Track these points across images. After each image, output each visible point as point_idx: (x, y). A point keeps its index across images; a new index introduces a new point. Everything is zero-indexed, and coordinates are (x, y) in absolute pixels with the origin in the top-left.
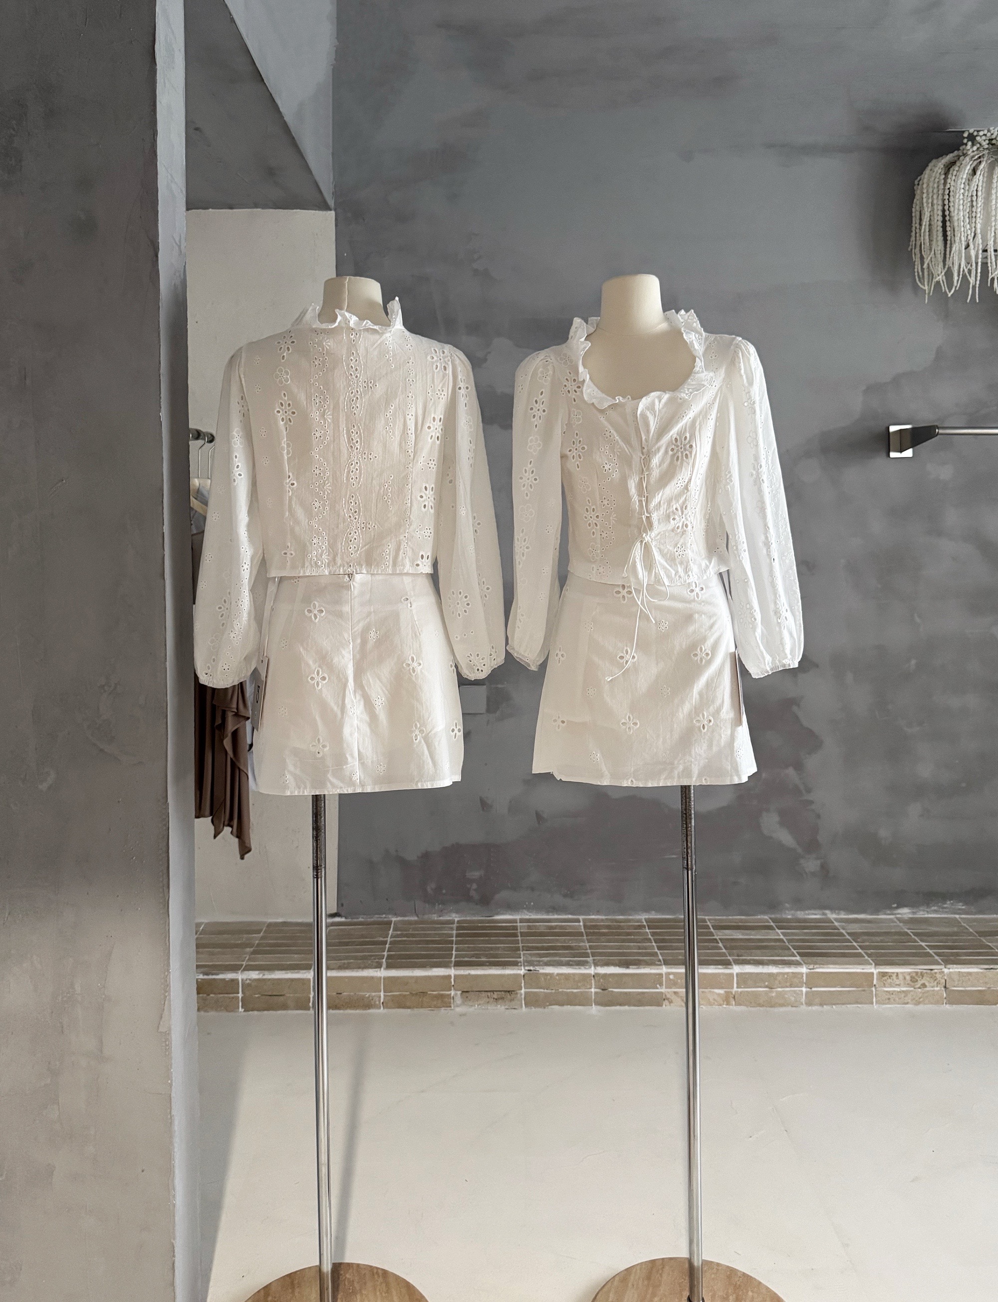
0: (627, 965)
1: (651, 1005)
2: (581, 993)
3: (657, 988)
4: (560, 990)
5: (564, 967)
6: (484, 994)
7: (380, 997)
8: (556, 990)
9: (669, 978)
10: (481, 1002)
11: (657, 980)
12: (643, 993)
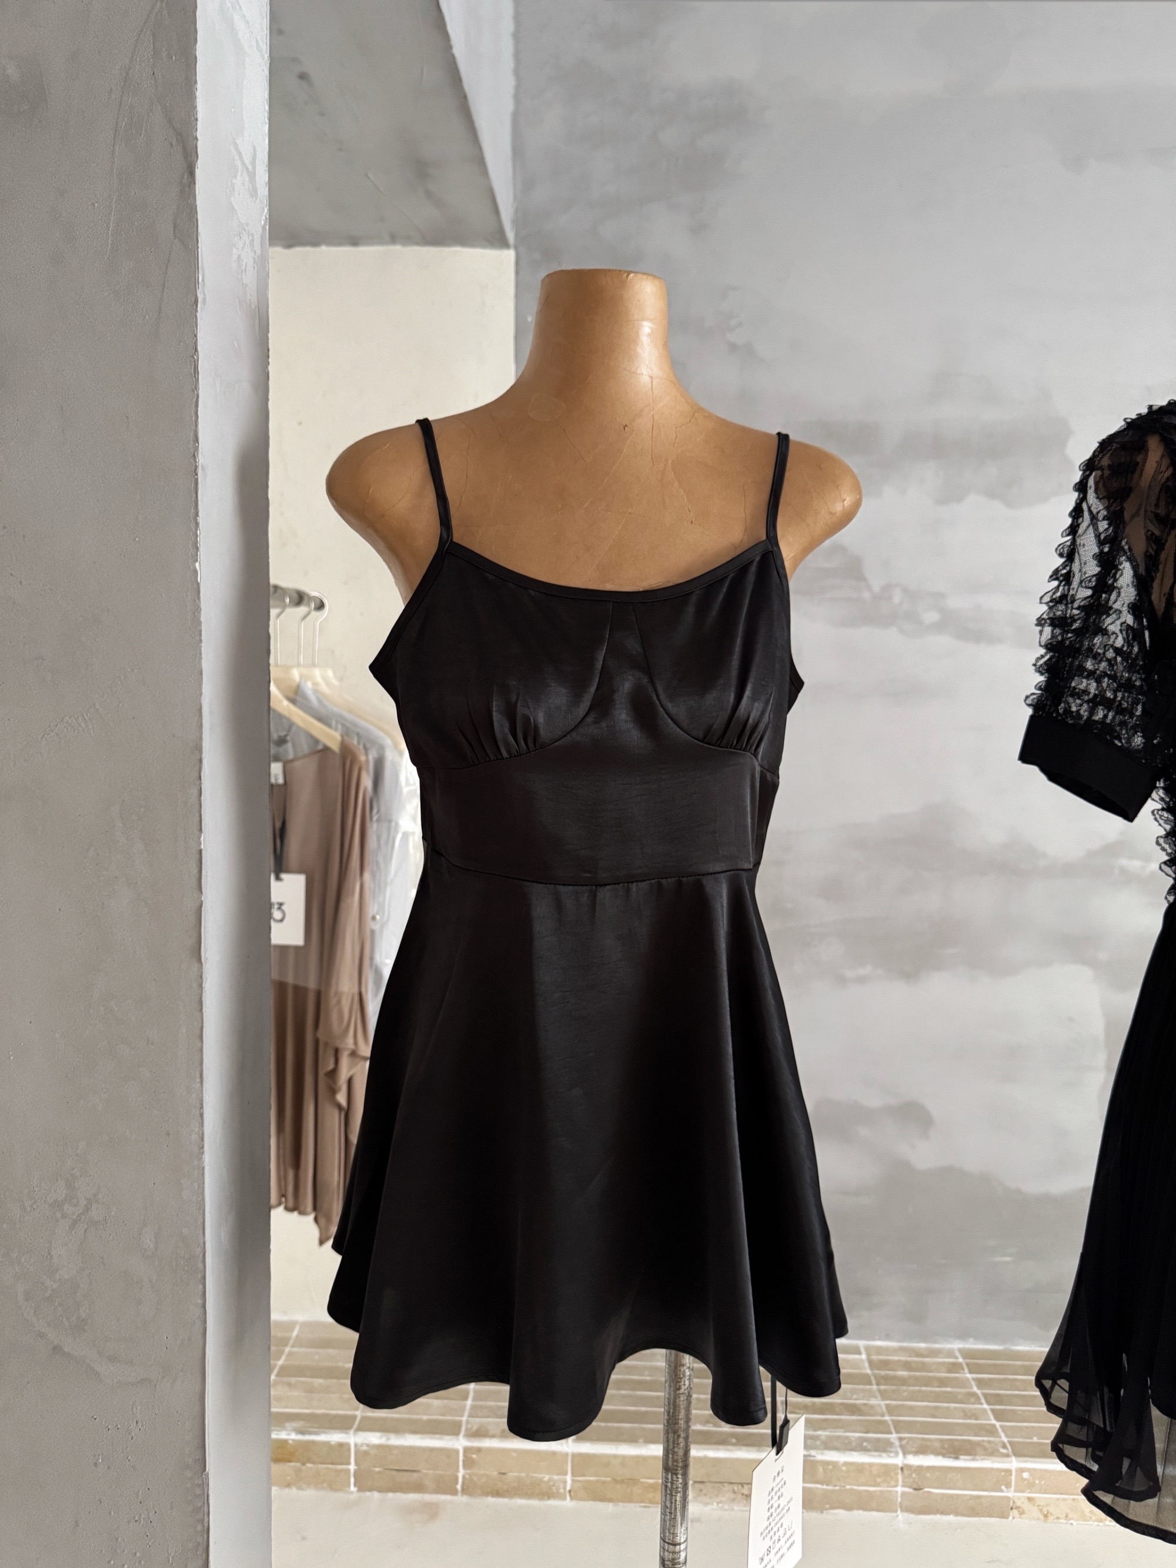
0: (954, 1451)
1: (990, 1516)
2: (880, 1491)
3: (1002, 1491)
4: (848, 1487)
5: (853, 1453)
6: (727, 1487)
7: (565, 1482)
8: (841, 1486)
9: (1022, 1476)
10: (723, 1499)
11: (1003, 1478)
12: (979, 1497)
